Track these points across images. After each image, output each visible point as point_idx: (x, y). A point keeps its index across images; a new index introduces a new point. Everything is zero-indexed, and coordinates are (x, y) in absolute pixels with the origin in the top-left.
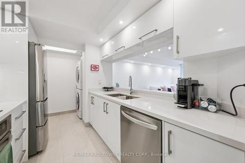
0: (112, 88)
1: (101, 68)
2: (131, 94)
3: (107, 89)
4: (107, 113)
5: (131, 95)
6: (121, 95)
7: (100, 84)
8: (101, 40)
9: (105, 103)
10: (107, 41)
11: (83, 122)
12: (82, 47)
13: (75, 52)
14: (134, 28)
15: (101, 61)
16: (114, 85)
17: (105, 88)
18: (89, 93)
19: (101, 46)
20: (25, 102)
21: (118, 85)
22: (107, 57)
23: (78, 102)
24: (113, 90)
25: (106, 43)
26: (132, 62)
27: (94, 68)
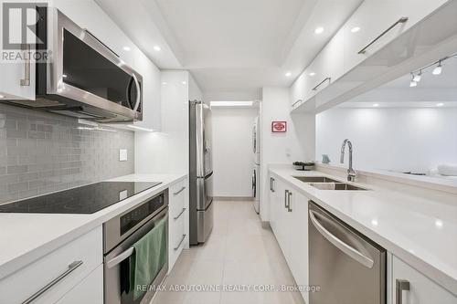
0: (313, 164)
1: (291, 127)
2: (350, 179)
3: (301, 166)
4: (290, 210)
5: (350, 183)
6: (328, 180)
7: (288, 155)
8: (288, 74)
9: (287, 191)
10: (300, 75)
11: (260, 218)
12: (258, 94)
13: (250, 103)
14: (356, 29)
15: (292, 113)
16: (319, 160)
17: (297, 164)
18: (269, 172)
19: (290, 86)
20: (185, 177)
21: (326, 160)
22: (300, 104)
23: (254, 185)
24: (314, 169)
25: (297, 78)
26: (376, 105)
27: (279, 127)
